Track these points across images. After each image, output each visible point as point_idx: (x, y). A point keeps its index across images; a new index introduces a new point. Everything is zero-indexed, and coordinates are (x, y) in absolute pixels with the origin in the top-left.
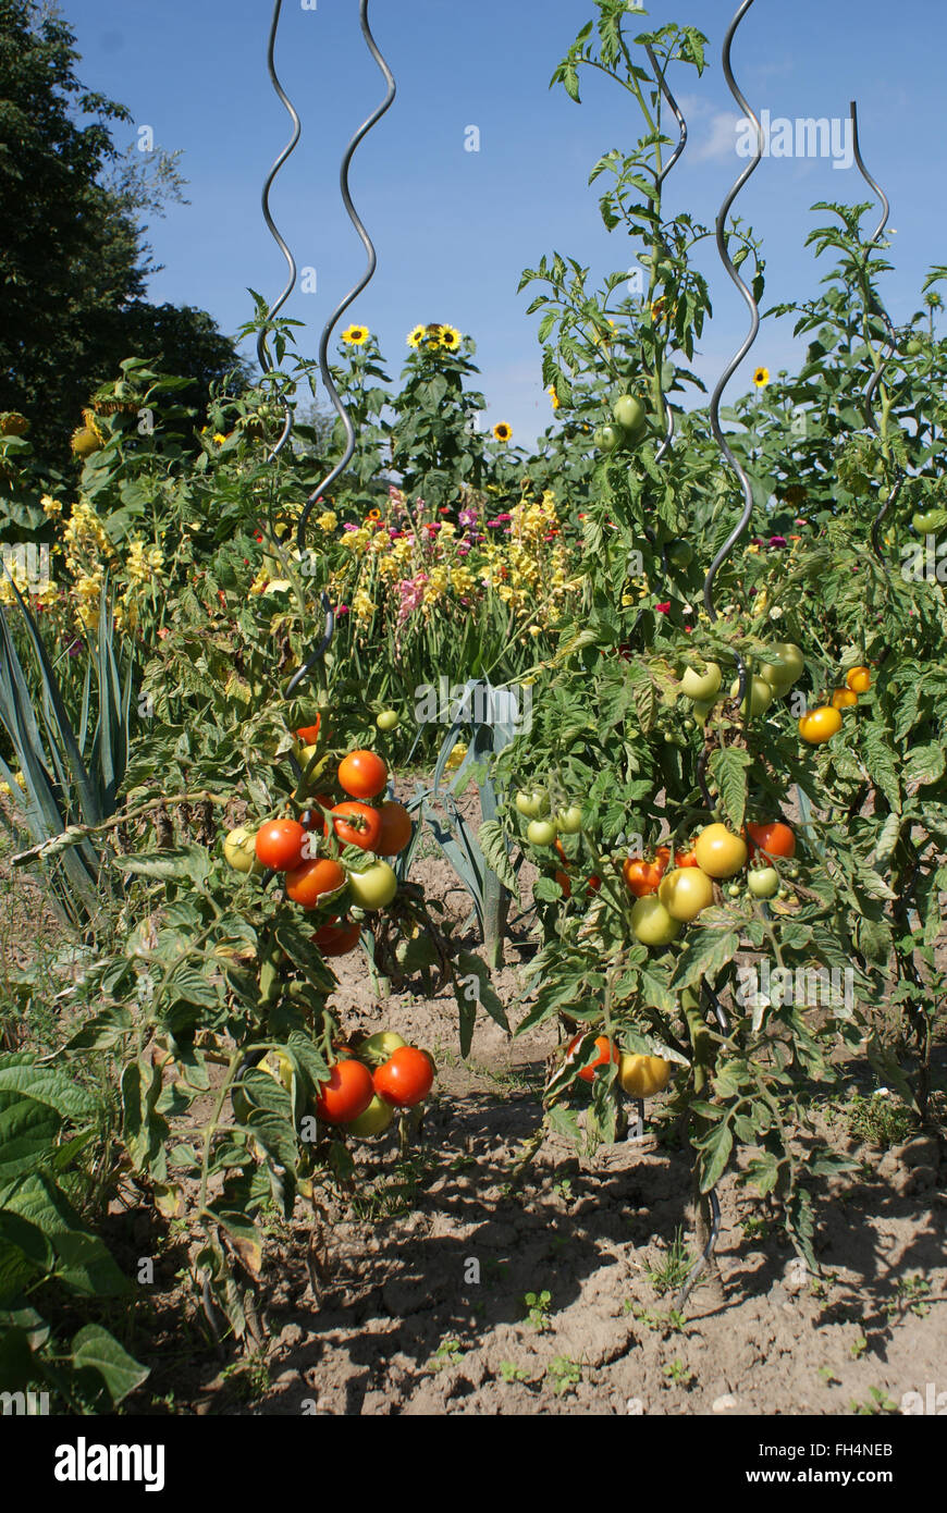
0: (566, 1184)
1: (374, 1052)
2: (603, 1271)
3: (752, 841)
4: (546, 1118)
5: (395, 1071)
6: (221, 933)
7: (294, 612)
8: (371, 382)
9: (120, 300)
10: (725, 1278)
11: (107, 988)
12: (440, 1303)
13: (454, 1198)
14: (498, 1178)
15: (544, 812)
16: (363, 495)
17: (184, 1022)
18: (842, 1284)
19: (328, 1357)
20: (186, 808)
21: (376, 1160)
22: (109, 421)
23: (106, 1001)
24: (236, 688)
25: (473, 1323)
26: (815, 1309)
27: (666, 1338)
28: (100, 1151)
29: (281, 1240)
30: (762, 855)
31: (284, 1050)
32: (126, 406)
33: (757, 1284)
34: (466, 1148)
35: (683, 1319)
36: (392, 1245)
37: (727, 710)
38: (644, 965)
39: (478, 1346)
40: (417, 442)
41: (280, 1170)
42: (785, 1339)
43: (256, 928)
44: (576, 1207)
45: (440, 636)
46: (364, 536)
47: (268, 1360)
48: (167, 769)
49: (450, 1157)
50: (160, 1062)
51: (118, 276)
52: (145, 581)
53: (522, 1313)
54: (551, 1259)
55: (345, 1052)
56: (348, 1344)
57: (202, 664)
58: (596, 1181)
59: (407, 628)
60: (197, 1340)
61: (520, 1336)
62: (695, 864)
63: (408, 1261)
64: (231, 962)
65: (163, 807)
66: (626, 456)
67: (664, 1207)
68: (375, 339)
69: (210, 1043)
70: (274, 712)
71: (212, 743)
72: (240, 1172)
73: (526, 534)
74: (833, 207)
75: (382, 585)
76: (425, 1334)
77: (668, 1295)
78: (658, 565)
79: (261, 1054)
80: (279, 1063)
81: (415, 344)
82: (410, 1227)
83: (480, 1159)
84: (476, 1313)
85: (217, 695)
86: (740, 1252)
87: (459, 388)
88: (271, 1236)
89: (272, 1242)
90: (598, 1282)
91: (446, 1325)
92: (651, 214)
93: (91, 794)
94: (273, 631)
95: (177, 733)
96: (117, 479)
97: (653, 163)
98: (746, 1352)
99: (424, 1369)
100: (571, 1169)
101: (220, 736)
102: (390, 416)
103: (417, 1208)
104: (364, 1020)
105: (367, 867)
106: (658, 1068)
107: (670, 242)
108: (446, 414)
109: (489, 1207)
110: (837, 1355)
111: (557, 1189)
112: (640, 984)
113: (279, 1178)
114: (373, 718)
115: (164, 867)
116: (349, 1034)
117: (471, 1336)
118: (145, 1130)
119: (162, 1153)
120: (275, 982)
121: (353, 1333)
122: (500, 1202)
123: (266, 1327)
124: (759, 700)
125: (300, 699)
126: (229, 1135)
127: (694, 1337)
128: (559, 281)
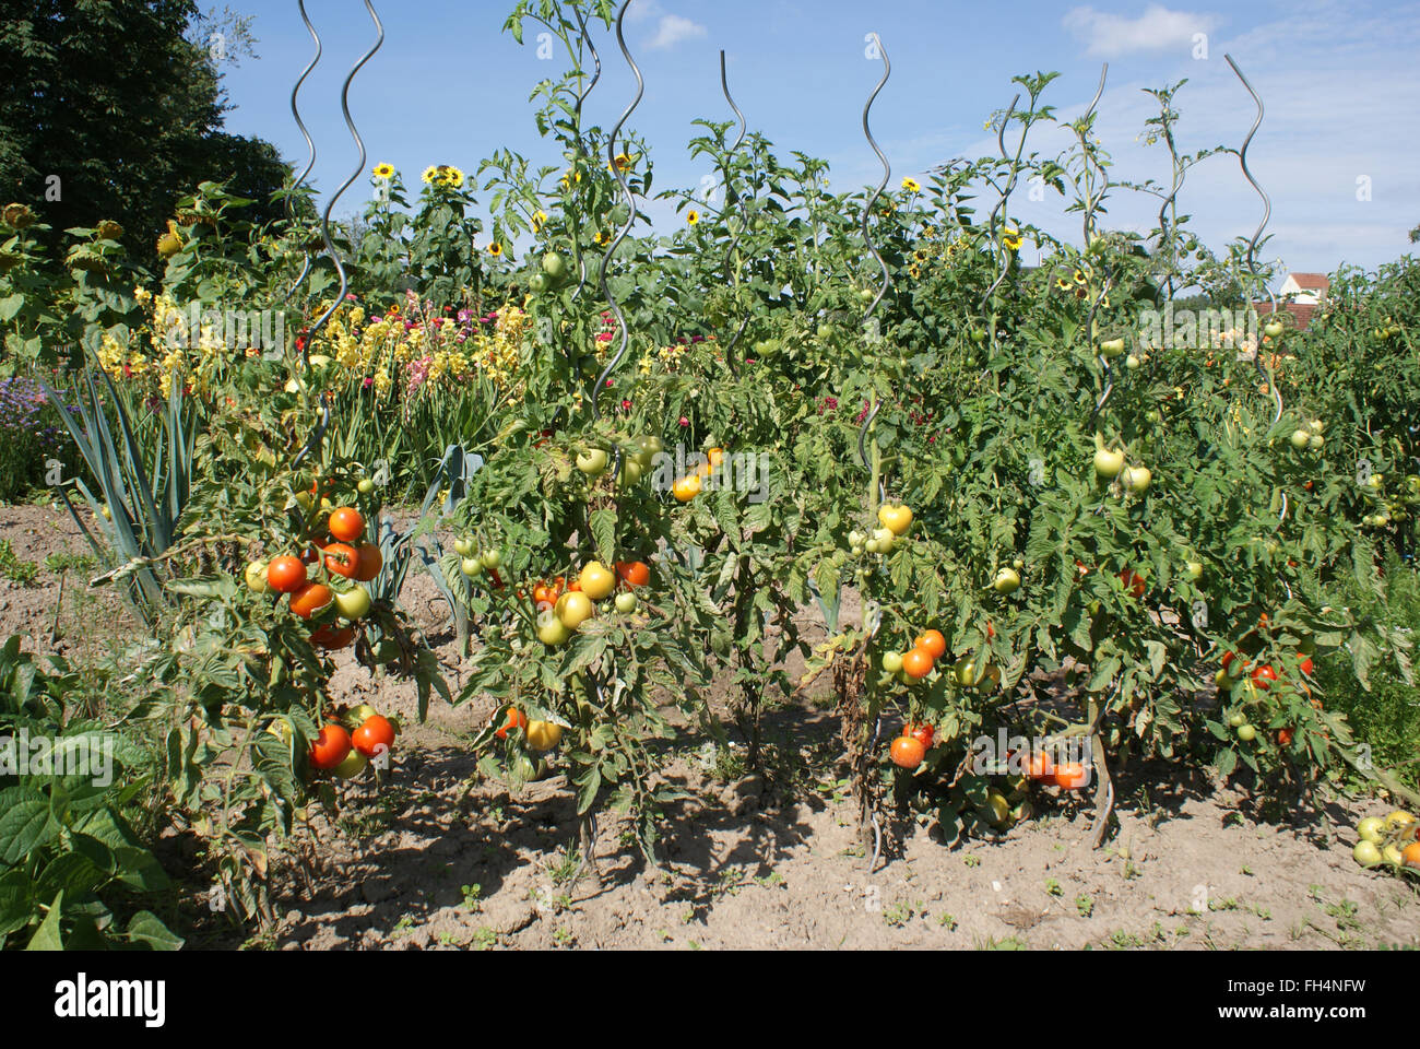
0: (499, 810)
1: (353, 720)
2: (519, 870)
3: (619, 575)
4: (478, 764)
5: (367, 733)
6: (241, 636)
7: (300, 408)
8: (395, 207)
9: (202, 129)
10: (603, 873)
11: (158, 675)
12: (402, 893)
13: (419, 822)
14: (451, 807)
15: (472, 553)
16: (387, 294)
17: (213, 700)
18: (684, 875)
19: (321, 933)
20: (220, 545)
21: (365, 795)
22: (189, 231)
23: (158, 684)
24: (264, 454)
25: (426, 907)
26: (662, 892)
27: (558, 914)
28: (155, 791)
29: (291, 852)
30: (625, 584)
31: (286, 718)
32: (204, 218)
33: (625, 877)
34: (431, 786)
35: (570, 901)
36: (371, 854)
37: (606, 483)
38: (543, 659)
39: (427, 922)
40: (429, 255)
41: (281, 801)
42: (639, 911)
43: (267, 633)
44: (505, 826)
45: (441, 403)
46: (385, 327)
47: (276, 935)
48: (211, 515)
49: (418, 793)
50: (197, 727)
51: (201, 109)
52: (212, 357)
53: (460, 899)
54: (484, 863)
55: (333, 718)
56: (335, 923)
57: (239, 437)
58: (521, 809)
59: (415, 398)
60: (226, 923)
61: (457, 915)
62: (580, 590)
63: (382, 865)
64: (248, 657)
65: (204, 545)
66: (551, 296)
67: (567, 826)
68: (399, 174)
69: (235, 714)
70: (283, 479)
71: (245, 496)
72: (255, 804)
73: (509, 329)
74: (707, 123)
75: (398, 364)
76: (390, 915)
77: (563, 885)
78: (572, 375)
79: (268, 722)
80: (282, 727)
81: (429, 181)
82: (385, 842)
83: (439, 794)
84: (428, 901)
85: (250, 461)
86: (616, 856)
87: (462, 215)
88: (284, 850)
89: (285, 854)
90: (516, 878)
91: (406, 908)
92: (572, 127)
93: (161, 526)
94: (283, 423)
95: (220, 488)
96: (194, 274)
97: (575, 89)
98: (611, 921)
99: (388, 938)
100: (504, 801)
101: (250, 491)
102: (408, 234)
103: (391, 828)
104: (365, 694)
105: (348, 590)
106: (553, 730)
107: (587, 145)
108: (451, 235)
109: (444, 827)
110: (673, 921)
111: (493, 814)
112: (540, 672)
113: (280, 807)
114: (355, 484)
115: (202, 589)
116: (337, 707)
117: (424, 916)
118: (184, 775)
119: (197, 790)
120: (283, 670)
121: (340, 915)
122: (452, 824)
123: (276, 913)
124: (631, 475)
125: (303, 470)
126: (248, 778)
127: (578, 913)
128: (508, 169)
